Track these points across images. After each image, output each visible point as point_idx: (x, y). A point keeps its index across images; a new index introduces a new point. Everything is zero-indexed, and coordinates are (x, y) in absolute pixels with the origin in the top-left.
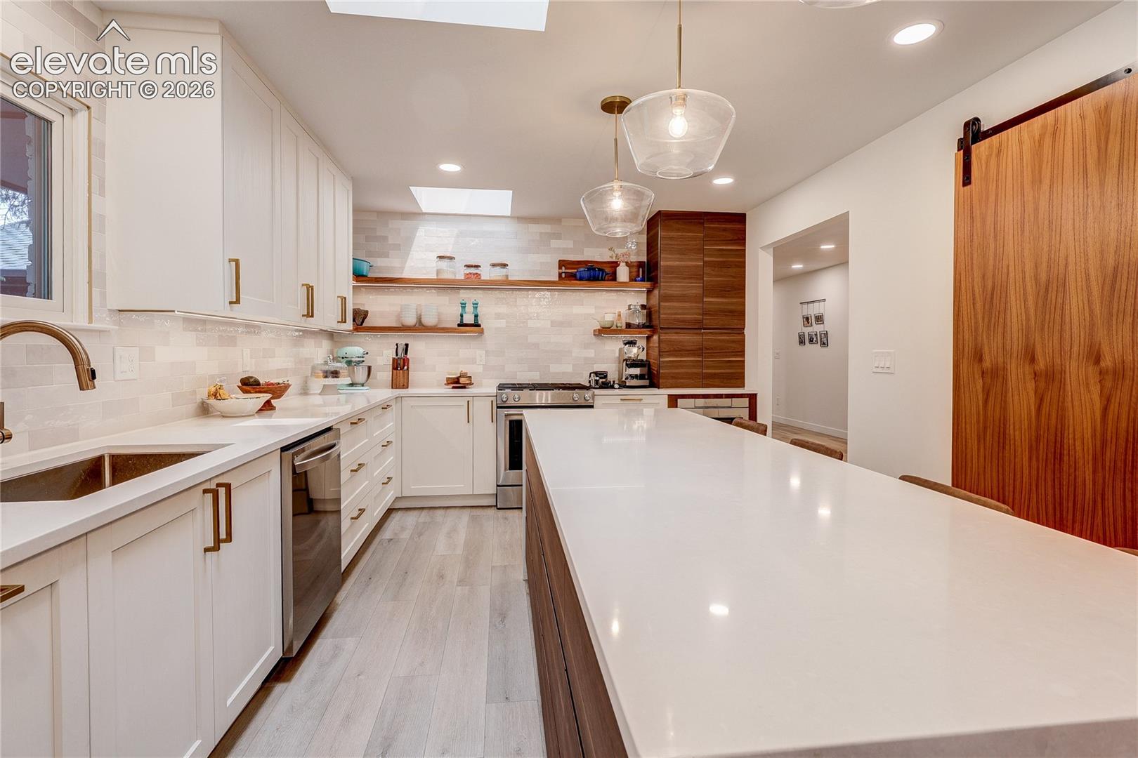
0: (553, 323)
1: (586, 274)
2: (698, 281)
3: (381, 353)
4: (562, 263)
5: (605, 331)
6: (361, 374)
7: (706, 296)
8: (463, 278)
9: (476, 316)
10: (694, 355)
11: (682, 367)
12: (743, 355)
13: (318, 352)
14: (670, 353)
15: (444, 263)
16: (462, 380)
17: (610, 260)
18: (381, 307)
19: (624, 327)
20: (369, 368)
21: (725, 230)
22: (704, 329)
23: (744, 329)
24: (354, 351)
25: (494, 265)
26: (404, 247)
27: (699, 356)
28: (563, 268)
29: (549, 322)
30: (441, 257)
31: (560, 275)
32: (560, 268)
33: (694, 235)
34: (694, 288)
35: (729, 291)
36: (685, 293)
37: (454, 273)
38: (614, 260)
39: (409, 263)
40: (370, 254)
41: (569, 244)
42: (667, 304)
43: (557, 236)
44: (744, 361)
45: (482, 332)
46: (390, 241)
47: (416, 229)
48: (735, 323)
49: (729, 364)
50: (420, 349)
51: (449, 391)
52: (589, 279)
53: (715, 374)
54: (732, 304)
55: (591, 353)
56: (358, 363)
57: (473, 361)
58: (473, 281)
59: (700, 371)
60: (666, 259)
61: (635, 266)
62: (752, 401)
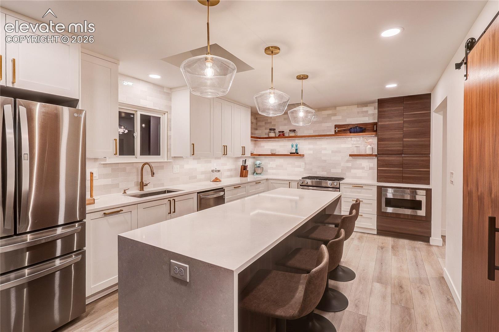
0: (333, 152)
2: (400, 131)
4: (336, 126)
5: (353, 155)
7: (405, 138)
9: (296, 150)
10: (397, 167)
11: (390, 173)
12: (429, 168)
14: (383, 166)
21: (417, 103)
22: (404, 154)
23: (430, 154)
27: (399, 167)
28: (337, 128)
29: (331, 151)
31: (335, 131)
32: (335, 128)
33: (399, 108)
34: (398, 134)
35: (419, 135)
36: (393, 137)
41: (340, 117)
42: (382, 143)
43: (335, 115)
44: (429, 171)
45: (303, 155)
48: (424, 151)
49: (419, 172)
53: (410, 177)
54: (421, 141)
55: (349, 165)
57: (299, 167)
59: (401, 175)
60: (381, 122)
61: (370, 125)
62: (429, 192)
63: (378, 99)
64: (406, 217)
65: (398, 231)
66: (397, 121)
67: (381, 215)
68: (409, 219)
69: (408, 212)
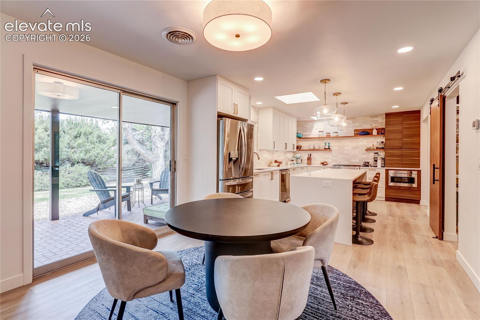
0: (352, 148)
1: (361, 134)
2: (400, 134)
3: (304, 156)
4: (355, 130)
5: (368, 150)
6: (299, 161)
7: (404, 138)
8: (325, 136)
9: (329, 146)
10: (399, 157)
11: (394, 161)
12: (420, 157)
13: (290, 156)
14: (389, 156)
15: (321, 133)
16: (324, 163)
17: (371, 128)
18: (305, 144)
19: (375, 148)
20: (302, 160)
21: (411, 116)
22: (403, 149)
23: (420, 148)
24: (298, 155)
25: (334, 133)
26: (311, 129)
27: (401, 157)
30: (319, 131)
31: (355, 133)
32: (355, 132)
33: (400, 119)
34: (399, 136)
35: (413, 136)
36: (396, 137)
37: (323, 136)
38: (372, 128)
39: (312, 133)
40: (303, 132)
41: (358, 124)
42: (388, 141)
43: (354, 123)
44: (420, 159)
45: (331, 150)
46: (308, 128)
47: (314, 124)
48: (416, 147)
49: (413, 160)
50: (314, 155)
51: (321, 165)
52: (362, 135)
53: (407, 163)
54: (415, 140)
55: (365, 156)
56: (299, 158)
57: (328, 158)
58: (328, 136)
59: (401, 162)
60: (387, 128)
61: (381, 129)
62: (419, 172)
63: (386, 113)
64: (405, 189)
65: (400, 198)
66: (398, 128)
67: (388, 187)
68: (407, 190)
69: (406, 185)
